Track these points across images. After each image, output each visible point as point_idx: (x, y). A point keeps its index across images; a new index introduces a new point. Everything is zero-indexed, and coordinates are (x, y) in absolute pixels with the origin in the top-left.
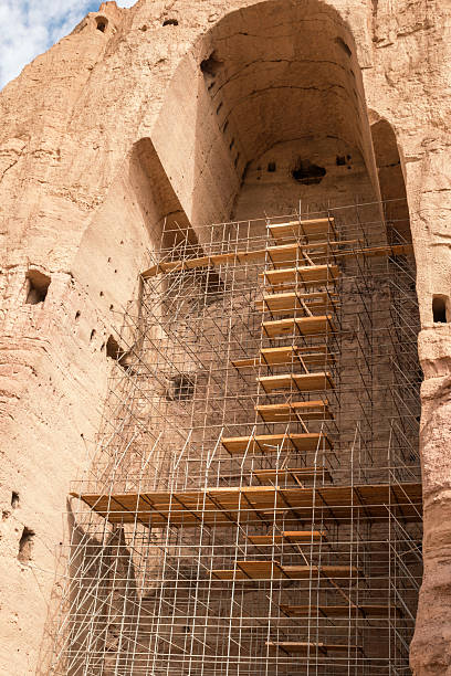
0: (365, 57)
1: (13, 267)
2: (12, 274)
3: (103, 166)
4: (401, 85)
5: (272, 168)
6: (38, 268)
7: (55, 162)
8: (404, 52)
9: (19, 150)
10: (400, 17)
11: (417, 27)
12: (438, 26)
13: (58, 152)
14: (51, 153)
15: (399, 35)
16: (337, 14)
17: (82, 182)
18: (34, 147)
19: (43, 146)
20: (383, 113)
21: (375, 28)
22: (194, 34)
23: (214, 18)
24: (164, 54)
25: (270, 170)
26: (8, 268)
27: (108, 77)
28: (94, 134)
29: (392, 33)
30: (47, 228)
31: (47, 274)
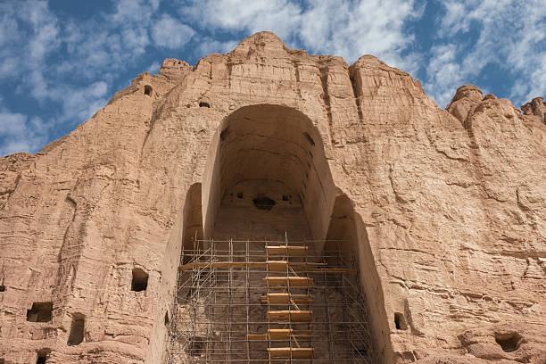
0: (329, 152)
1: (122, 264)
2: (122, 269)
3: (170, 197)
4: (353, 174)
5: (240, 196)
6: (142, 267)
7: (137, 190)
8: (352, 153)
9: (109, 176)
10: (347, 130)
11: (359, 140)
12: (371, 142)
13: (138, 182)
14: (133, 182)
15: (348, 142)
16: (310, 121)
17: (158, 206)
18: (121, 177)
19: (128, 177)
20: (345, 191)
21: (333, 134)
22: (222, 116)
23: (233, 107)
24: (204, 127)
25: (239, 197)
26: (118, 264)
27: (166, 134)
28: (160, 174)
29: (343, 140)
30: (144, 239)
31: (146, 271)
